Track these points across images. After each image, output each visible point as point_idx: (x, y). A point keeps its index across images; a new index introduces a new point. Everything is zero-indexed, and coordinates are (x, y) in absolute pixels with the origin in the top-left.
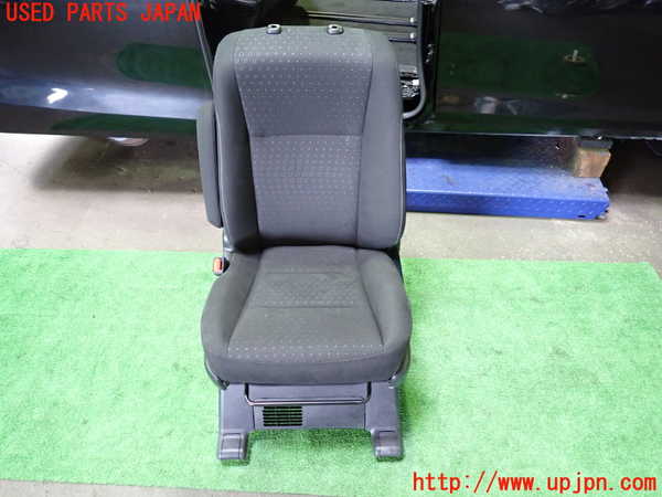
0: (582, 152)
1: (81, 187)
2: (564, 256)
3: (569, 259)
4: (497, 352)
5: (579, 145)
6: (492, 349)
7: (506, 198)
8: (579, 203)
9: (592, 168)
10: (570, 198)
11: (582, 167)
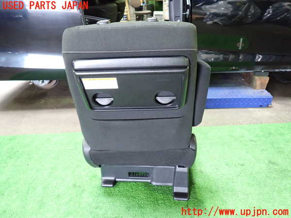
0: (257, 78)
1: (22, 109)
2: (258, 122)
3: (261, 123)
4: (242, 165)
5: (255, 75)
6: (239, 164)
7: (226, 99)
8: (259, 99)
9: (262, 85)
10: (255, 97)
11: (257, 84)
